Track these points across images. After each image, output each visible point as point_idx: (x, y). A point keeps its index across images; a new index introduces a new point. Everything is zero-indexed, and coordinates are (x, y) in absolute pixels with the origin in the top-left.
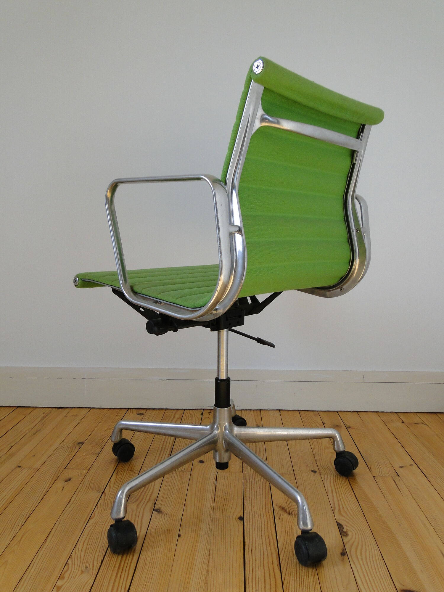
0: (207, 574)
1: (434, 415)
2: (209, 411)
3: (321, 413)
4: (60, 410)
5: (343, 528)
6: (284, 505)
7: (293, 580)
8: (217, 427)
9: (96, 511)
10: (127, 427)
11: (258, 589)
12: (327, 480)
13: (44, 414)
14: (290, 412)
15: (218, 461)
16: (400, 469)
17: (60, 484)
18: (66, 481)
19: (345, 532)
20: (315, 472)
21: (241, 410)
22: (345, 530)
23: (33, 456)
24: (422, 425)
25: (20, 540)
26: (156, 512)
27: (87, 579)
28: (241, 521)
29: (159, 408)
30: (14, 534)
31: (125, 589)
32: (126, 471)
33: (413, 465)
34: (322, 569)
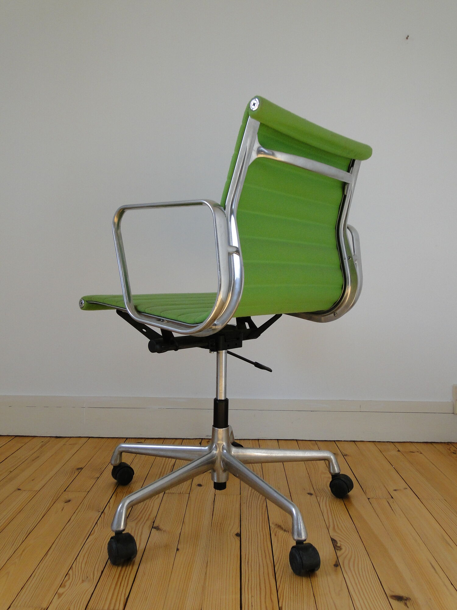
0: (205, 583)
1: (430, 445)
2: (207, 440)
3: (318, 443)
4: (58, 439)
5: (337, 543)
6: (280, 523)
7: (288, 588)
8: (216, 447)
9: (96, 529)
10: (127, 449)
11: (253, 595)
12: (323, 501)
13: (43, 443)
14: (287, 441)
15: (216, 481)
16: (395, 492)
17: (59, 505)
18: (66, 502)
19: (339, 547)
20: (311, 494)
21: (240, 439)
22: (338, 545)
23: (33, 480)
24: (417, 453)
25: (22, 554)
26: (155, 530)
27: (88, 587)
28: (238, 537)
29: (157, 437)
30: (15, 548)
31: (125, 594)
32: (125, 493)
33: (407, 488)
34: (316, 577)
